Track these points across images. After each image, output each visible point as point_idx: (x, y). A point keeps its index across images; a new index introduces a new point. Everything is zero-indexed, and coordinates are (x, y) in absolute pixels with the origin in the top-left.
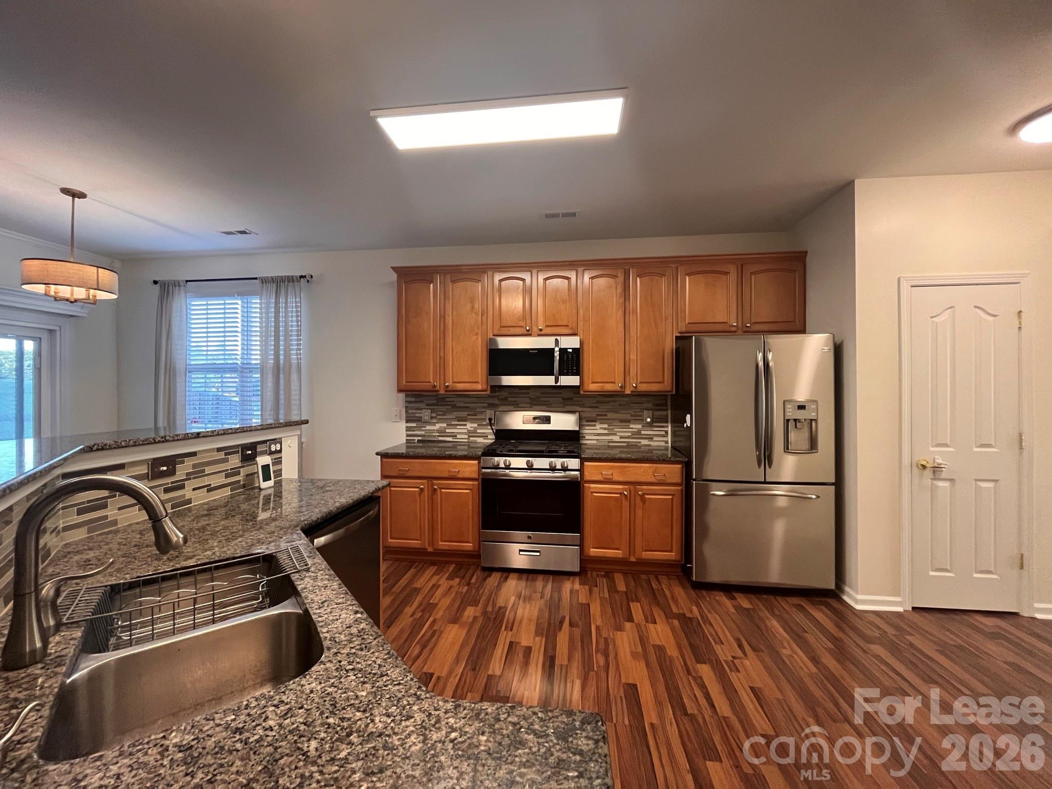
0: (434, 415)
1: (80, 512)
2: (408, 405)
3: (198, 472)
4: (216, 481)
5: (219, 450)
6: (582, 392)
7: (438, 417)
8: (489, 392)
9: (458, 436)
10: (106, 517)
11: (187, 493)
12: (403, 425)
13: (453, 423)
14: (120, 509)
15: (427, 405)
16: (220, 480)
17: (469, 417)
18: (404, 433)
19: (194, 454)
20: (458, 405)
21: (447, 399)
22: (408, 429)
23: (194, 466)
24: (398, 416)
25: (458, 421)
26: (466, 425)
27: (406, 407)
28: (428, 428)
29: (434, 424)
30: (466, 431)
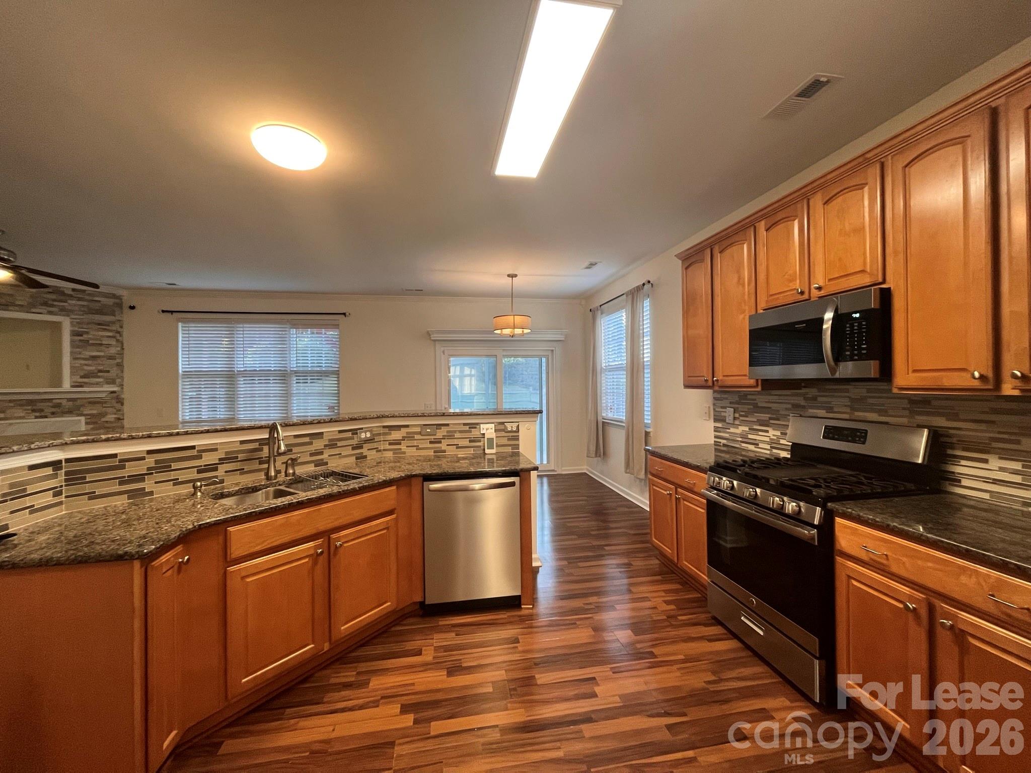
0: (737, 415)
1: (390, 444)
2: (716, 402)
3: (450, 436)
4: (462, 443)
5: (465, 424)
6: (895, 391)
7: (741, 418)
8: (759, 389)
9: (761, 445)
10: (400, 449)
11: (443, 446)
12: (711, 424)
13: (755, 427)
14: (407, 447)
15: (731, 403)
16: (466, 443)
17: (772, 422)
18: (713, 434)
19: (447, 425)
20: (760, 405)
21: (749, 397)
22: (716, 429)
23: (448, 432)
24: (708, 414)
25: (761, 425)
26: (767, 431)
27: (714, 404)
28: (732, 430)
29: (737, 426)
30: (767, 439)
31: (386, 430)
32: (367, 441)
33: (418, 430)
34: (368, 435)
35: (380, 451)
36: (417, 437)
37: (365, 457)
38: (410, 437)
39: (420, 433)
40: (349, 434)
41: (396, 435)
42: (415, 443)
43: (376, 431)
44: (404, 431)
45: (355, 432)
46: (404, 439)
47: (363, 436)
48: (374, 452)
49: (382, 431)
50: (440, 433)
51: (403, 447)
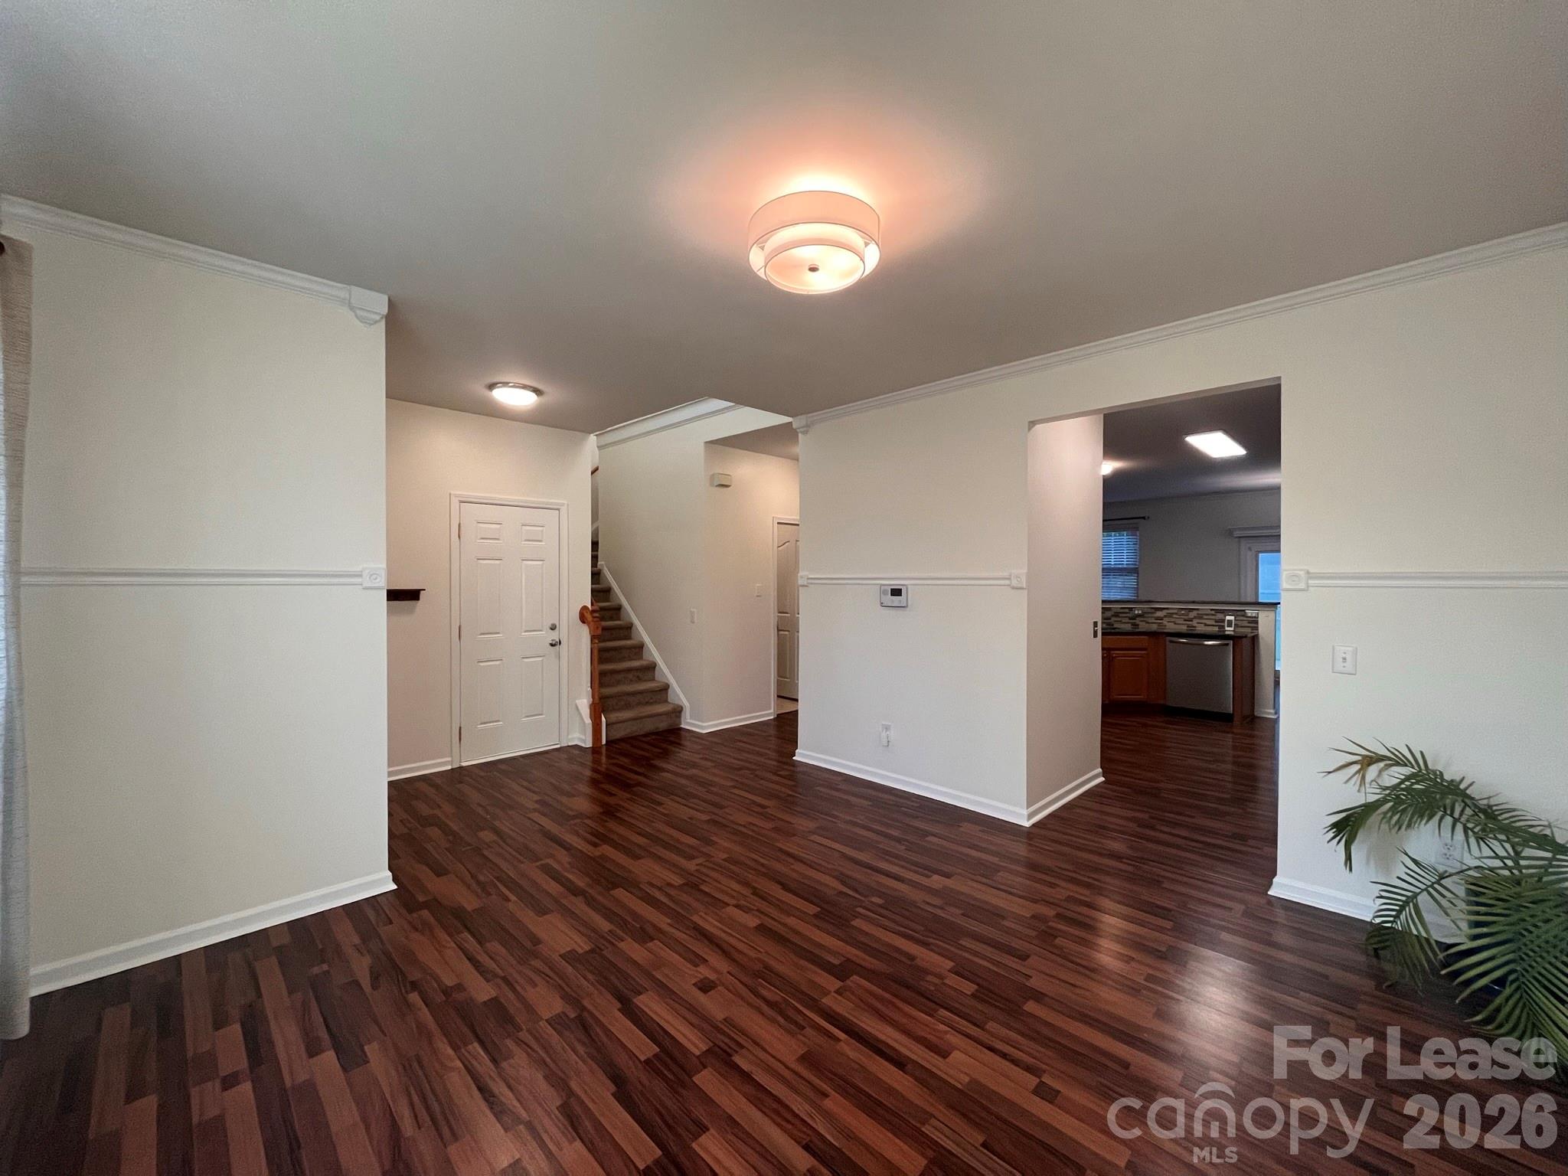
3: (1200, 617)
4: (1208, 622)
10: (1163, 623)
11: (1194, 623)
16: (1212, 623)
19: (1198, 609)
23: (1198, 614)
31: (1153, 611)
32: (1139, 616)
33: (1176, 611)
34: (1140, 612)
35: (1148, 623)
36: (1175, 616)
37: (1138, 625)
38: (1170, 615)
39: (1176, 614)
40: (1127, 610)
41: (1159, 614)
42: (1173, 620)
43: (1146, 610)
44: (1164, 613)
45: (1131, 609)
46: (1165, 616)
47: (1136, 612)
48: (1144, 623)
49: (1149, 611)
50: (1192, 615)
51: (1165, 622)
